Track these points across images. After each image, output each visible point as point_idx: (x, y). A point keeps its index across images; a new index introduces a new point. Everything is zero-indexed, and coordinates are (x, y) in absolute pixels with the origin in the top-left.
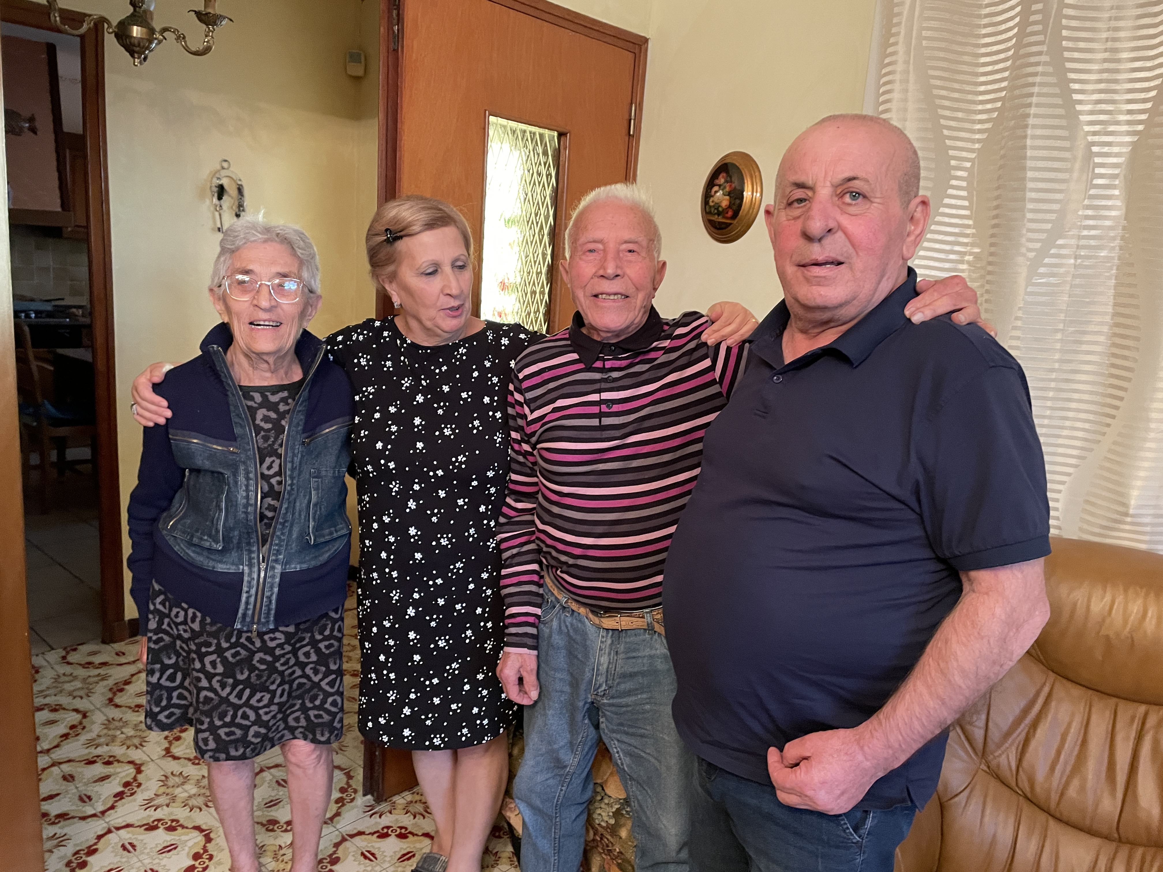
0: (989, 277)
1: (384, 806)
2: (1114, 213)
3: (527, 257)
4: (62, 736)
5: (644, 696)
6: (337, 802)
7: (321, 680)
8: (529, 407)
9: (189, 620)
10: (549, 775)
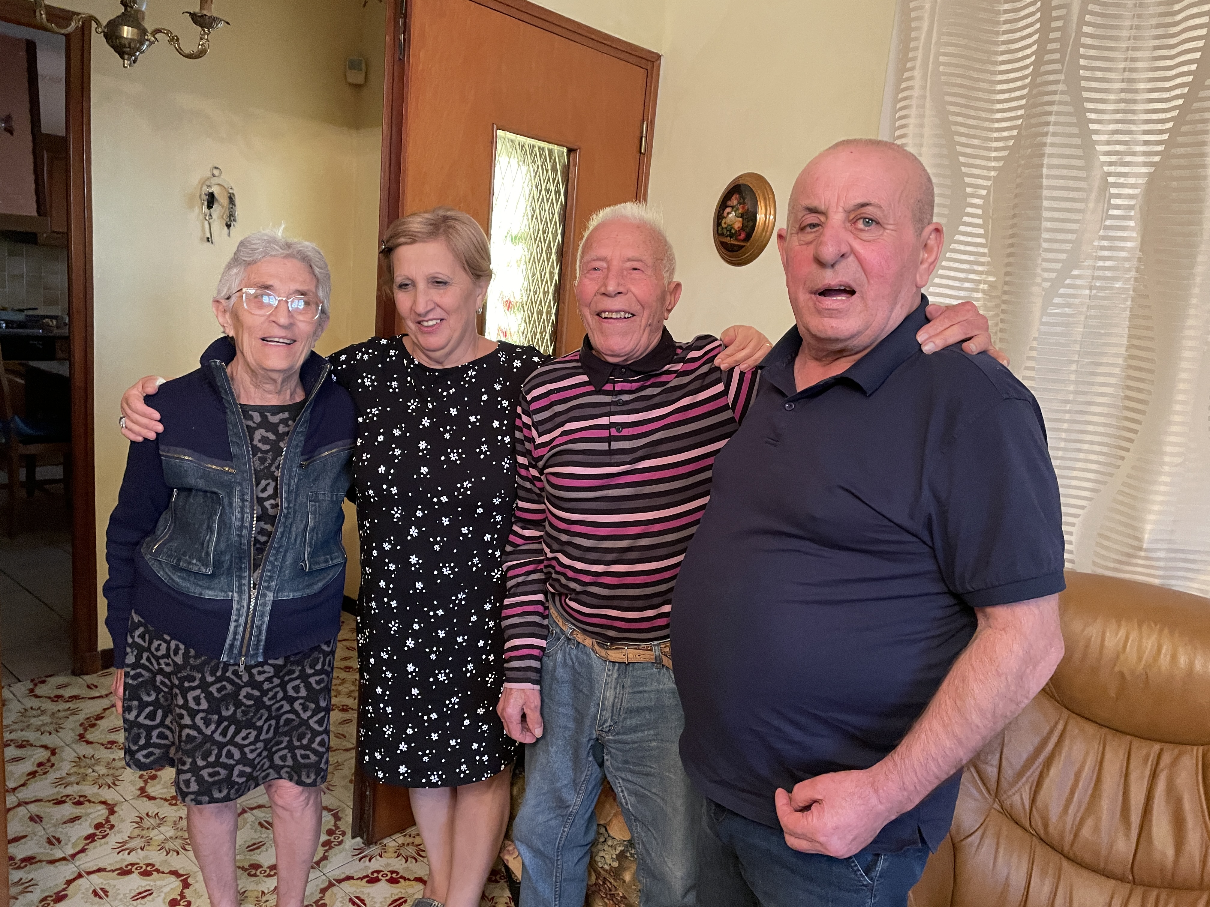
0: (1004, 307)
1: (374, 849)
2: (1129, 244)
3: (534, 275)
4: (29, 774)
5: (651, 732)
6: (323, 845)
7: (310, 717)
8: (537, 430)
9: (172, 653)
10: (552, 815)
